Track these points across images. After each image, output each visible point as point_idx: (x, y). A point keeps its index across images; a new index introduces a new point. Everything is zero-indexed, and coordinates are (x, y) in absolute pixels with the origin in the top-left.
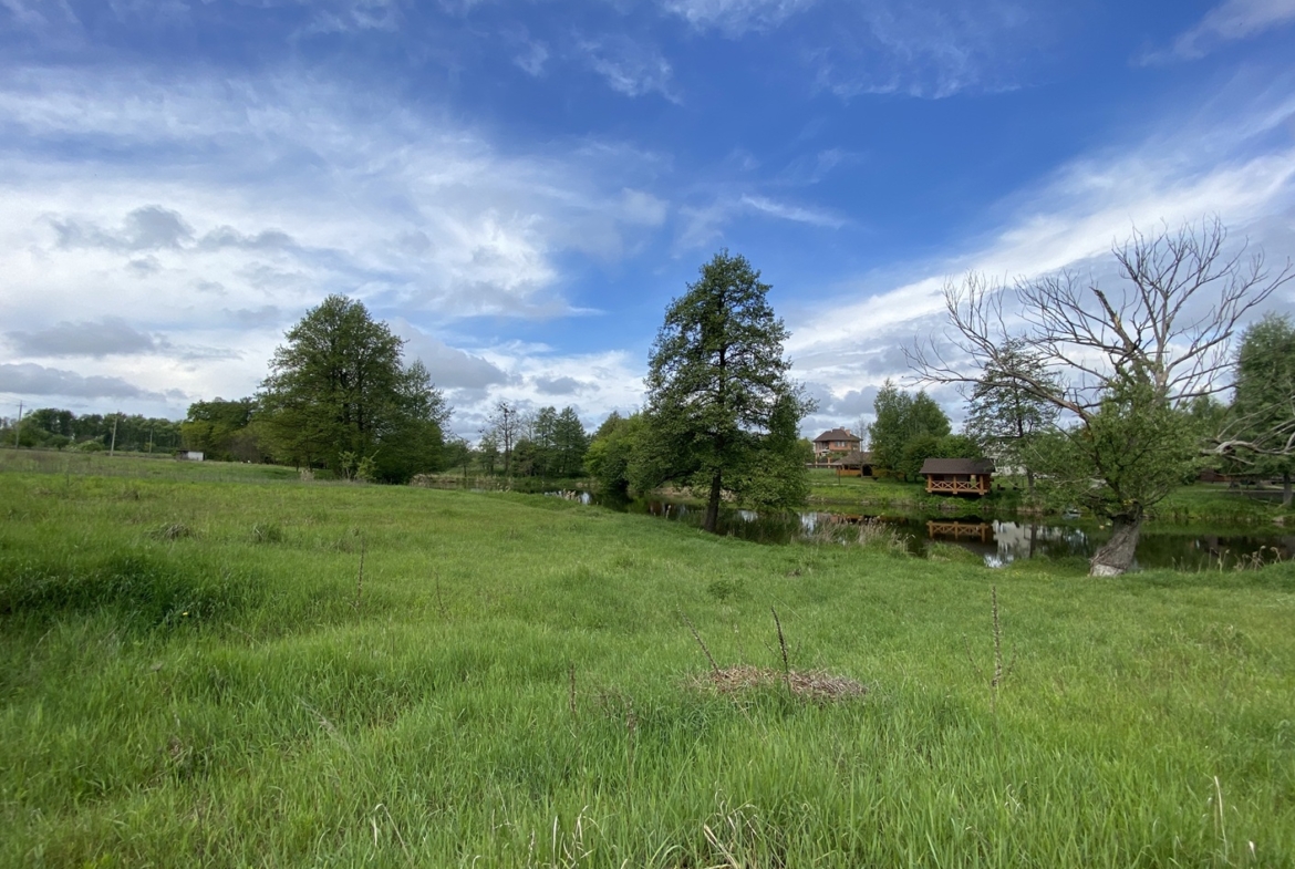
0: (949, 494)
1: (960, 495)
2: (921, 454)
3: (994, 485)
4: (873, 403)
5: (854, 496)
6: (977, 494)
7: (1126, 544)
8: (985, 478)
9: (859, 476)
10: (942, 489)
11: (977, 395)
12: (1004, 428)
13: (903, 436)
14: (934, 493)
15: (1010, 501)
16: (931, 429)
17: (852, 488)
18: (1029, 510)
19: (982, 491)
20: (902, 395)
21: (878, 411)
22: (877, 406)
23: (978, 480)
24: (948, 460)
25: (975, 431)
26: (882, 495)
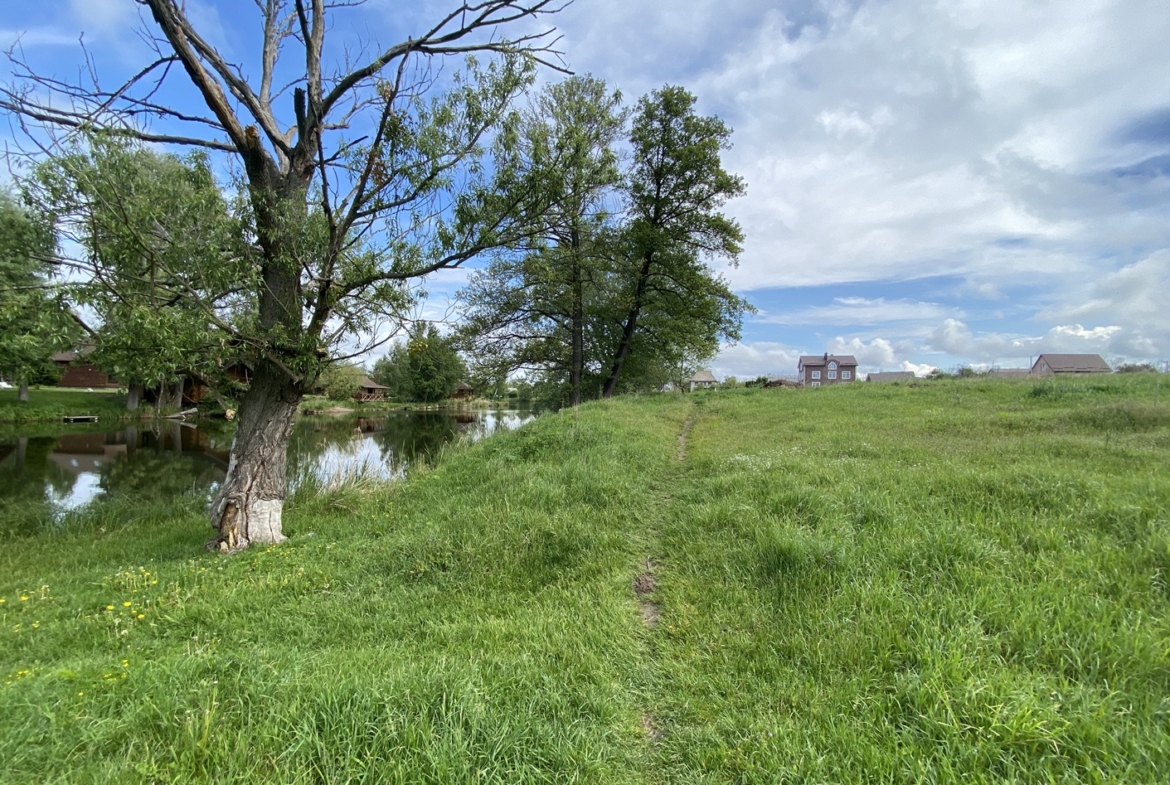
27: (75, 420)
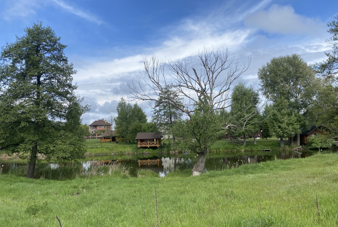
0: (146, 148)
1: (151, 148)
2: (136, 131)
3: (162, 143)
4: (116, 108)
5: (108, 151)
6: (157, 147)
7: (202, 163)
8: (159, 140)
9: (110, 142)
10: (144, 146)
11: (156, 106)
12: (165, 119)
13: (129, 123)
14: (141, 147)
15: (168, 149)
16: (140, 120)
17: (107, 148)
18: (174, 152)
19: (158, 146)
20: (128, 105)
21: (118, 111)
22: (118, 110)
23: (157, 141)
24: (146, 133)
25: (155, 121)
26: (120, 150)
27: (265, 151)
